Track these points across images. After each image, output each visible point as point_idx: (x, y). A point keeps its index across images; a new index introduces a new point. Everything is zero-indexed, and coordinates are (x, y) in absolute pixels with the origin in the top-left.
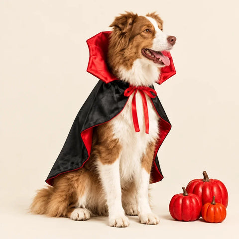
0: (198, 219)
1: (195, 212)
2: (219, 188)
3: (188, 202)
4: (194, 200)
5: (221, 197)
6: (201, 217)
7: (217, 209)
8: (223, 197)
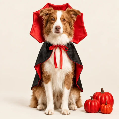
0: (98, 112)
1: (97, 109)
2: (109, 97)
3: (93, 103)
4: (96, 103)
5: (110, 101)
6: (100, 111)
7: (108, 107)
8: (111, 101)
